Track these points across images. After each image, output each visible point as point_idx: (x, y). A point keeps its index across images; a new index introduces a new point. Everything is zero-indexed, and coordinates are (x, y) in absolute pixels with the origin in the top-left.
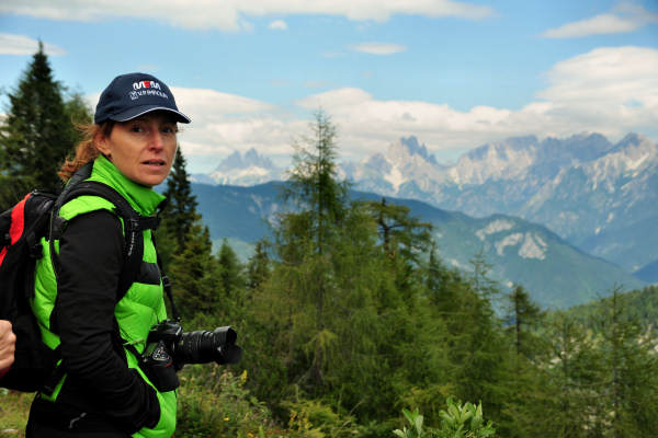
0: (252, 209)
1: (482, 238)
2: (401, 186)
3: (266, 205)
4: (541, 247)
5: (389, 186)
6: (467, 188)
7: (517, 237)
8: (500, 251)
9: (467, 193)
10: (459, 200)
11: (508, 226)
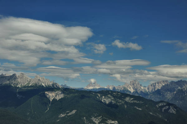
0: (98, 97)
1: (158, 107)
2: (133, 92)
3: (101, 96)
4: (174, 110)
5: (130, 92)
6: (151, 93)
7: (167, 107)
8: (163, 111)
9: (151, 95)
10: (149, 96)
11: (165, 104)
